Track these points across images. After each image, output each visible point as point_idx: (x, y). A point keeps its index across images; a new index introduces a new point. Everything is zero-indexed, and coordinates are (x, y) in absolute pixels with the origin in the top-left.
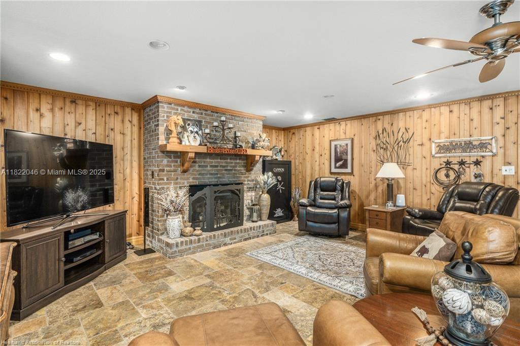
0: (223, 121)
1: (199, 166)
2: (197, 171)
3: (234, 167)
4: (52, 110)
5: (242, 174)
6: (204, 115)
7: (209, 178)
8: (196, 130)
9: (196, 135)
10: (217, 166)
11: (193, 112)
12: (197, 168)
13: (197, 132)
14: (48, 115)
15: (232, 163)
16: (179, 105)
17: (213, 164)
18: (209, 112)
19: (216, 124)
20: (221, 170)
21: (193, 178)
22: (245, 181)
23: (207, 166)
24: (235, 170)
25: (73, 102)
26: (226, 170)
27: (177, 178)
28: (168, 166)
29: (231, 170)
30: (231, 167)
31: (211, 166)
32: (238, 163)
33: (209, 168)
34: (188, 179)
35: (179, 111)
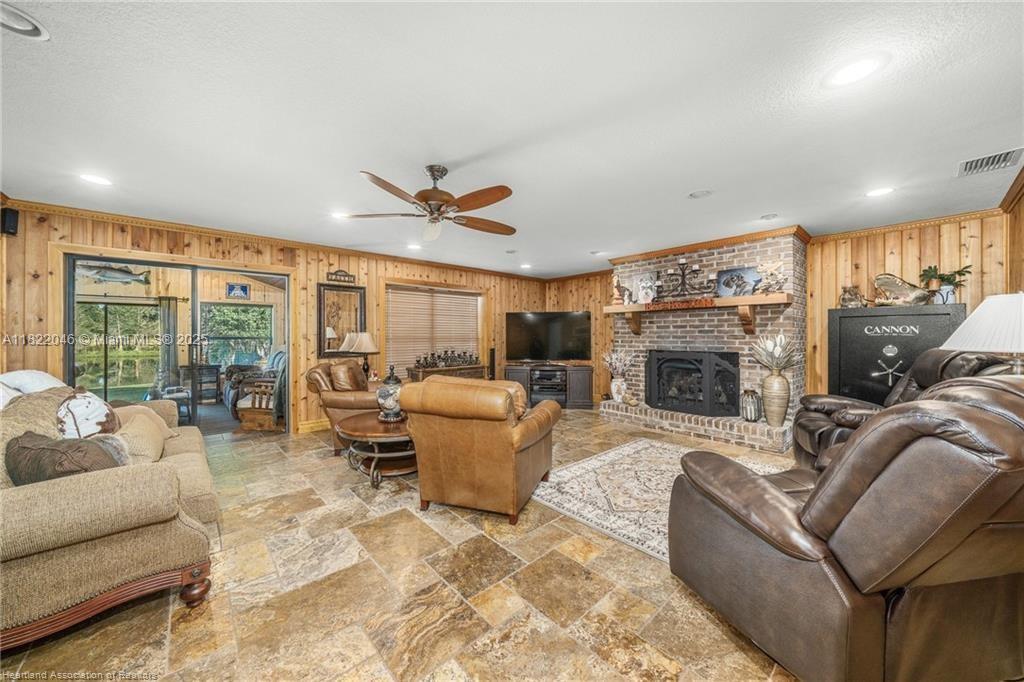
0: (683, 264)
1: (658, 327)
2: (656, 333)
3: (717, 326)
4: (577, 290)
5: (736, 337)
6: (663, 263)
7: (671, 342)
8: (650, 284)
9: (649, 290)
10: (685, 327)
11: (649, 264)
12: (655, 330)
13: (650, 287)
14: (575, 293)
15: (713, 320)
16: (633, 262)
17: (679, 324)
18: (670, 257)
19: (671, 271)
20: (693, 332)
21: (650, 342)
22: (743, 349)
23: (668, 327)
24: (719, 332)
25: (588, 280)
26: (700, 332)
27: (631, 342)
28: (622, 328)
29: (712, 332)
30: (709, 326)
31: (674, 327)
32: (726, 321)
33: (672, 329)
34: (644, 342)
35: (633, 269)
